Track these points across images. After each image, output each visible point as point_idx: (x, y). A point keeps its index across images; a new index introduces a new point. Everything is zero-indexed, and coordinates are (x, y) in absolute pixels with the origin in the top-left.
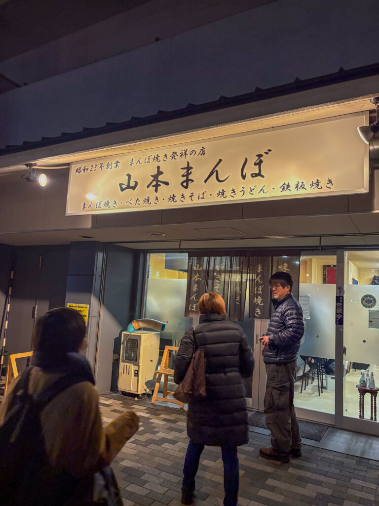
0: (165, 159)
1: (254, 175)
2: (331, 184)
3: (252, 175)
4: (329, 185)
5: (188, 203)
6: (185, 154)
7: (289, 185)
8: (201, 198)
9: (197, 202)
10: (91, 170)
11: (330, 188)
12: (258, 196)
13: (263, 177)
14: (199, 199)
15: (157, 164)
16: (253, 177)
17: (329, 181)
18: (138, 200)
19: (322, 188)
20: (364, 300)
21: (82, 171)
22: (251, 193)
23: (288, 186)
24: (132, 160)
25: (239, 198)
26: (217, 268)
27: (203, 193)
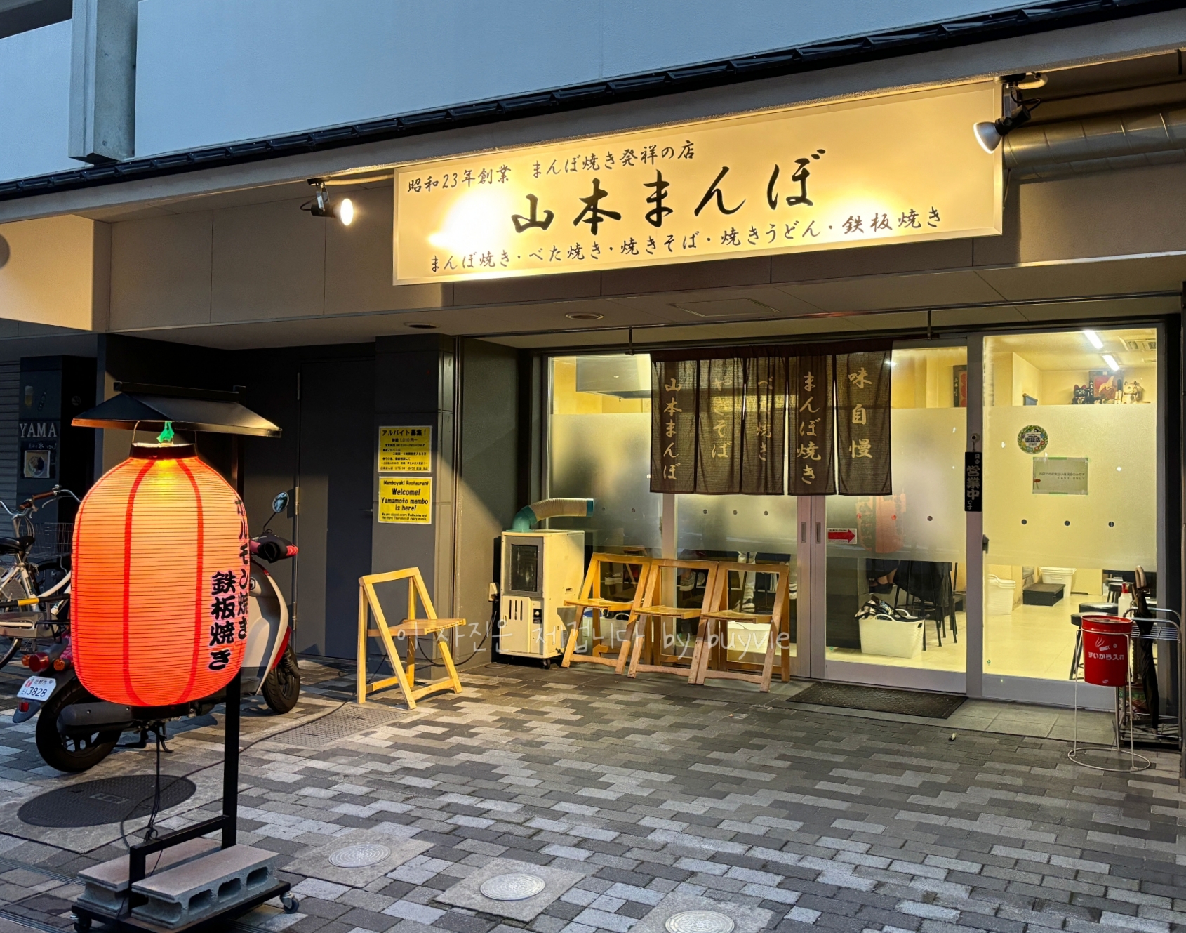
0: (609, 164)
1: (793, 201)
2: (936, 218)
3: (788, 199)
4: (933, 221)
5: (662, 257)
6: (653, 155)
7: (860, 221)
8: (690, 246)
9: (680, 255)
10: (444, 186)
11: (935, 226)
12: (800, 243)
13: (810, 203)
14: (684, 247)
15: (593, 174)
16: (791, 204)
17: (934, 212)
18: (555, 250)
19: (920, 226)
20: (1023, 437)
21: (424, 187)
22: (787, 235)
23: (858, 222)
24: (538, 165)
25: (764, 246)
26: (717, 384)
27: (693, 237)
